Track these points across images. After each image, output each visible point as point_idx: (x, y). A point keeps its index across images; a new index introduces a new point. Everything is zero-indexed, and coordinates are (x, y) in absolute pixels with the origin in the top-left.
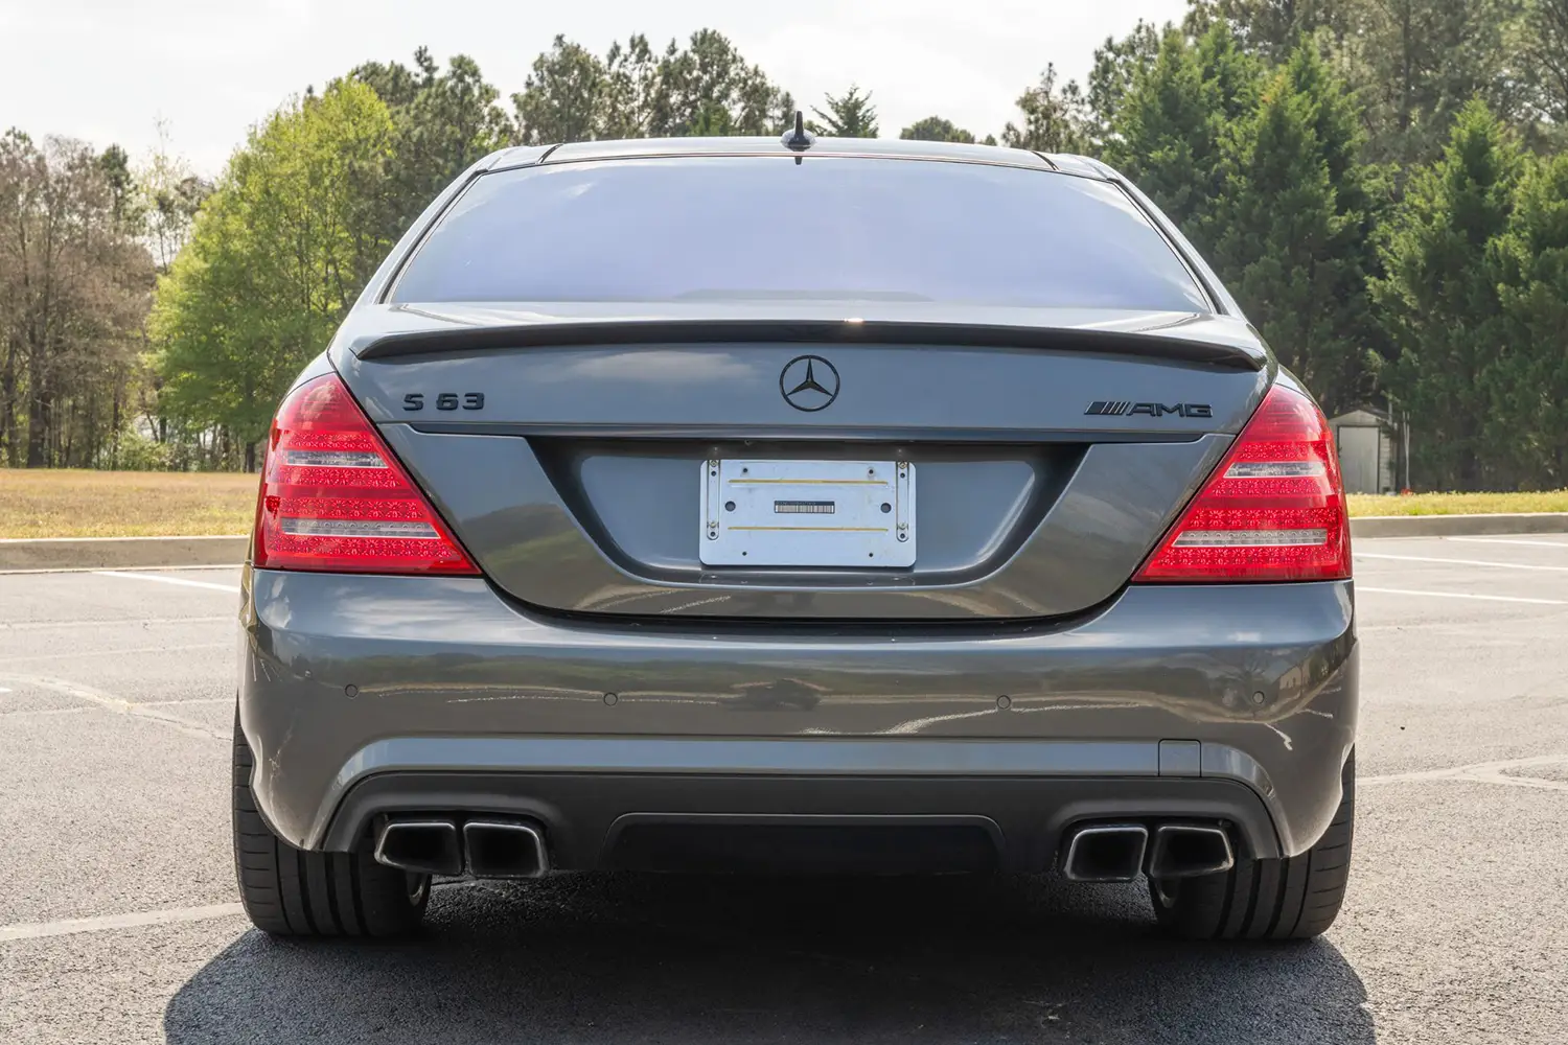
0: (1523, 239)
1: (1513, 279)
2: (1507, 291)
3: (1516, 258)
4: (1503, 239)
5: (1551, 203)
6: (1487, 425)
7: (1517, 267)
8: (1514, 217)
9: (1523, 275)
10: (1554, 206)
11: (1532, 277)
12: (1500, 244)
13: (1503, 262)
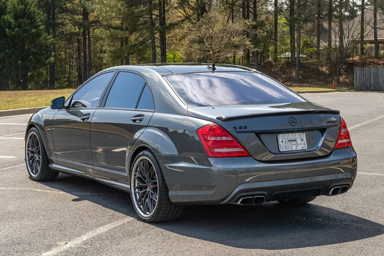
0: (11, 16)
1: (10, 27)
2: (9, 31)
3: (10, 22)
4: (6, 16)
5: (19, 6)
6: (5, 68)
7: (11, 24)
8: (8, 10)
9: (13, 26)
10: (20, 7)
11: (16, 27)
12: (6, 18)
13: (6, 23)
